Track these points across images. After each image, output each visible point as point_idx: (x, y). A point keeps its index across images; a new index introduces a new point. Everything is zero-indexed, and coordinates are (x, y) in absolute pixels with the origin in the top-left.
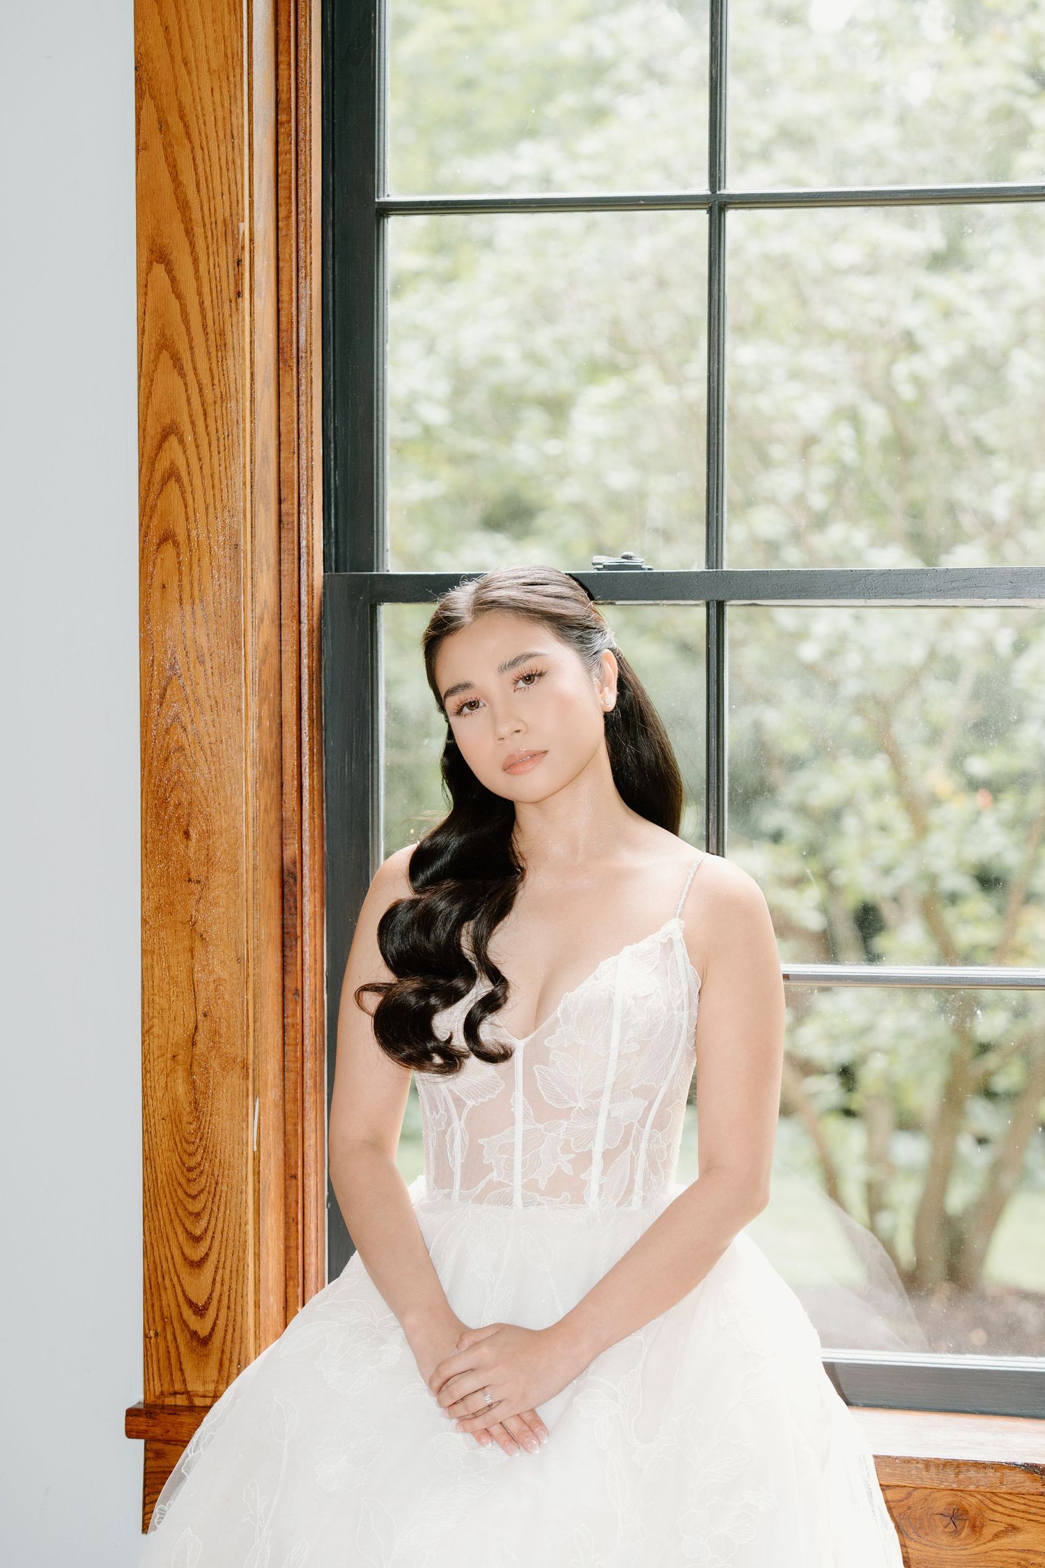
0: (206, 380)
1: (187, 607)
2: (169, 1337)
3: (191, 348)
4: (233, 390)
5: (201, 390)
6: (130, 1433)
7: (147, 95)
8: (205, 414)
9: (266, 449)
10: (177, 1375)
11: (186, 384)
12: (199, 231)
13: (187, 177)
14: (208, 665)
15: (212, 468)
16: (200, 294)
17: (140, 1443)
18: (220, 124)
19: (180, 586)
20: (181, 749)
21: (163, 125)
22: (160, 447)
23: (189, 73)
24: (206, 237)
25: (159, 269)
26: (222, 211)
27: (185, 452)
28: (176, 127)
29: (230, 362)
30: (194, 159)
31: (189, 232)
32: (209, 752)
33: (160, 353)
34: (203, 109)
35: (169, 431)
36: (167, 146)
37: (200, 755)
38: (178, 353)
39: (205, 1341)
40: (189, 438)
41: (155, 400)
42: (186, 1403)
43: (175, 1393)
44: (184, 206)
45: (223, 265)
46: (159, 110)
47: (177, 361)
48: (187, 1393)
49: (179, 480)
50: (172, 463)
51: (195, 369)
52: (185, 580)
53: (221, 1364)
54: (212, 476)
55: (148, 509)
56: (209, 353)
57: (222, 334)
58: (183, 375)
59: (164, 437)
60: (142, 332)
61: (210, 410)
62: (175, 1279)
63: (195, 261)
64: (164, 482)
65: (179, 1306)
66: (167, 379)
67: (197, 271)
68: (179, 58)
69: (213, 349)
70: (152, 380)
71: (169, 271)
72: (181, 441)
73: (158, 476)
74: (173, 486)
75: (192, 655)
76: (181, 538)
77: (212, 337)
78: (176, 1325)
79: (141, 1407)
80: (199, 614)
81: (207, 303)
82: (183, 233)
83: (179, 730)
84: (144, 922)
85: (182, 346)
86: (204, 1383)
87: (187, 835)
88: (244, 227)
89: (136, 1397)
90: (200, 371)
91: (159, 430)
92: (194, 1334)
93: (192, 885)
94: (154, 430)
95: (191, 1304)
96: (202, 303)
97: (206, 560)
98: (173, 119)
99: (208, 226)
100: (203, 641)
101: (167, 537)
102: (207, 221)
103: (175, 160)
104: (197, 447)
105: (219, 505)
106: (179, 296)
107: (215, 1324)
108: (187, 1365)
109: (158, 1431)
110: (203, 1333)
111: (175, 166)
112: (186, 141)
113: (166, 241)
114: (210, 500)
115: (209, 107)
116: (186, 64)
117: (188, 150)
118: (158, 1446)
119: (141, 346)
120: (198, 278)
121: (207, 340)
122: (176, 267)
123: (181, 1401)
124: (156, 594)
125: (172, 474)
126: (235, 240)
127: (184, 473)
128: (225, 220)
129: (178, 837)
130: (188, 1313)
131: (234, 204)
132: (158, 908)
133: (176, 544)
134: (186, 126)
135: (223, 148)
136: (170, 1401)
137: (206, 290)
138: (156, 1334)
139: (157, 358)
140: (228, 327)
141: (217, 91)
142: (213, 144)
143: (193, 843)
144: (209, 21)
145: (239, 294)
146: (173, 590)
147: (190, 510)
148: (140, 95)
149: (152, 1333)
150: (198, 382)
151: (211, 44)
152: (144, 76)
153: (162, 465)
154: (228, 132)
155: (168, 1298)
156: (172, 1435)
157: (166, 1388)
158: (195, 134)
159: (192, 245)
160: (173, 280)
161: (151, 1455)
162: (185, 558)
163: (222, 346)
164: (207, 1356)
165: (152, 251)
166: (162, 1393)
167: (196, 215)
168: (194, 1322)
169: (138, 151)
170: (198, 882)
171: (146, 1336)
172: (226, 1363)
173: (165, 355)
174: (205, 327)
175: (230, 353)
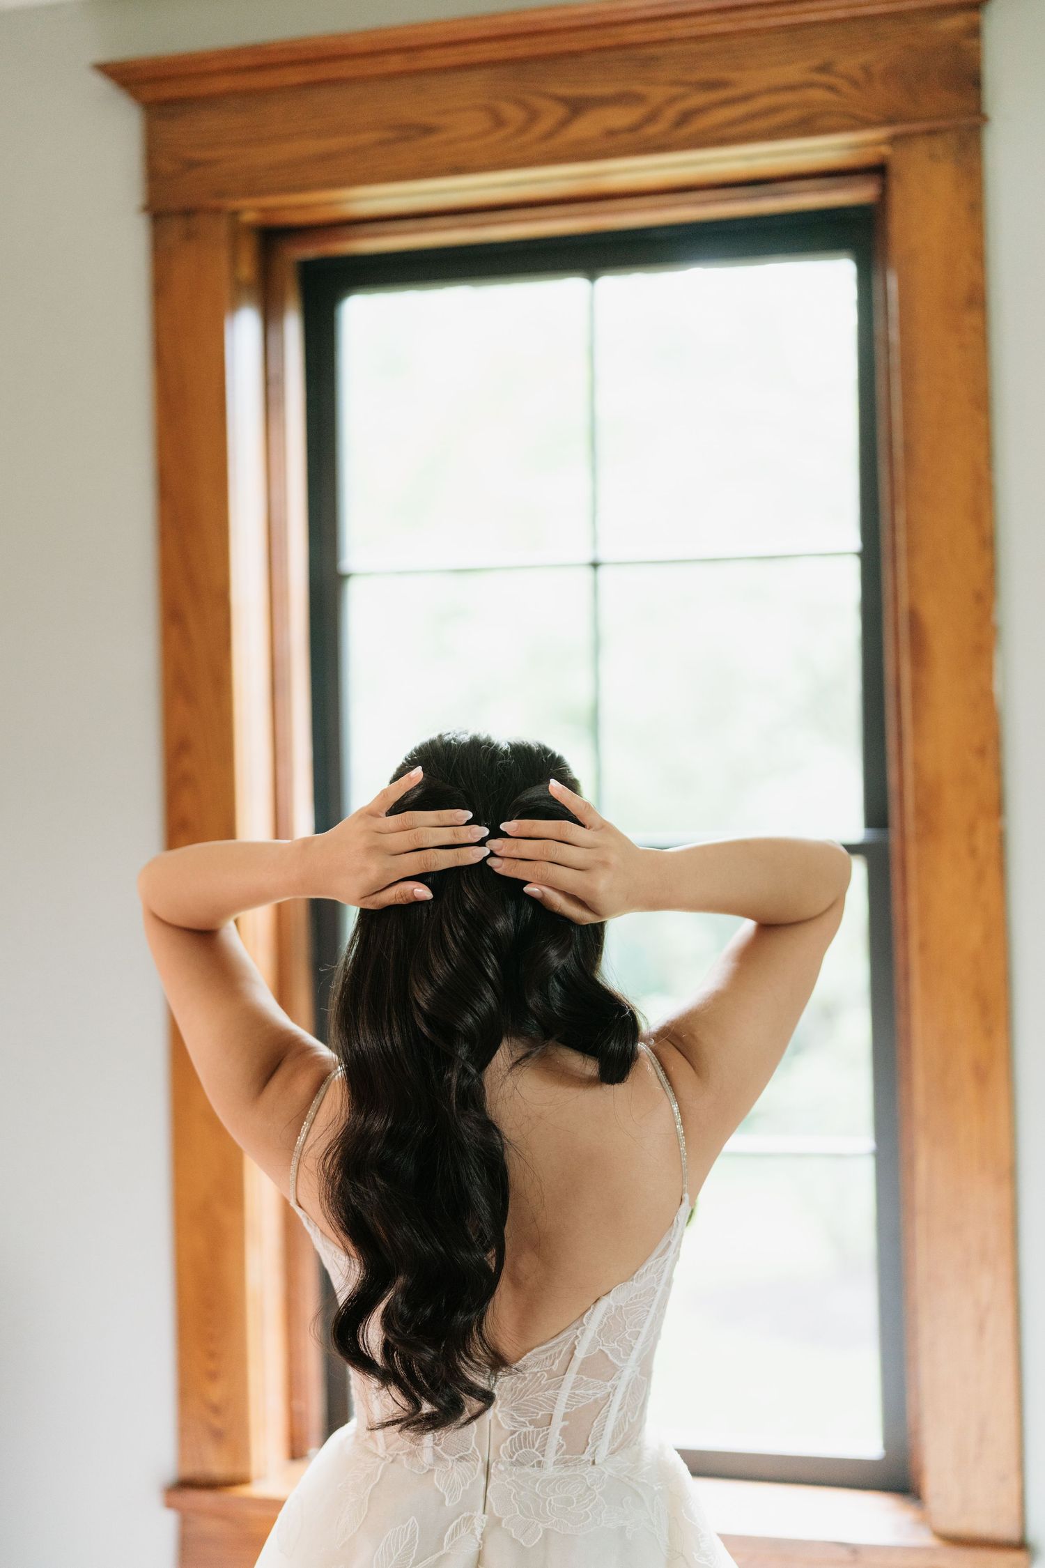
6: (168, 1506)
17: (175, 1513)
39: (223, 1435)
78: (201, 1422)
109: (187, 1503)
110: (221, 1428)
118: (188, 1515)
138: (187, 1428)
156: (197, 1507)
164: (224, 1445)
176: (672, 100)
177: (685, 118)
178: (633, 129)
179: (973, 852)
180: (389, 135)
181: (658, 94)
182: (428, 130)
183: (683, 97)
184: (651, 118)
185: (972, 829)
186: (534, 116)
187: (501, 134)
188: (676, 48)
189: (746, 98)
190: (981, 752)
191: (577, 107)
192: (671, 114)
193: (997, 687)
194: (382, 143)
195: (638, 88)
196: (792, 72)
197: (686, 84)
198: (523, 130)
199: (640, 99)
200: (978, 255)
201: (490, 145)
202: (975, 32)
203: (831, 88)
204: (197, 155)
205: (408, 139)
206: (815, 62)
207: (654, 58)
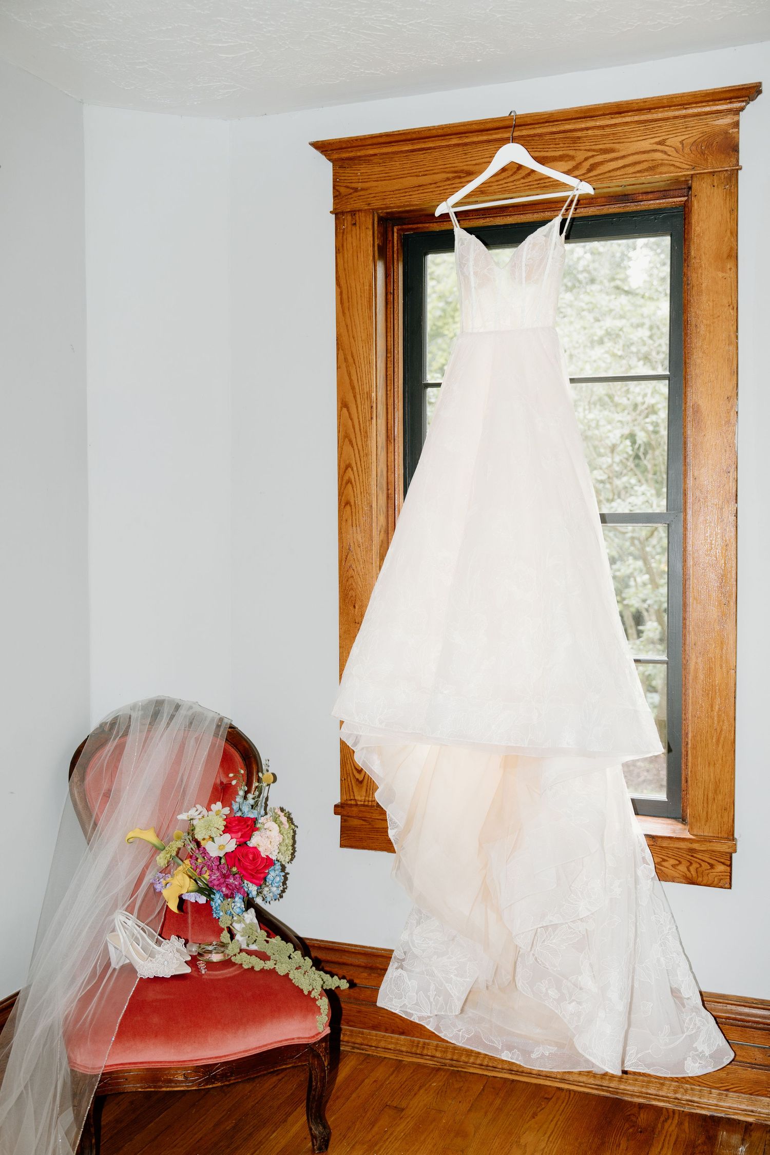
0: (361, 448)
1: (354, 528)
2: (349, 780)
3: (356, 437)
4: (370, 452)
5: (359, 452)
6: (336, 813)
7: (340, 349)
8: (360, 460)
9: (382, 471)
10: (352, 793)
11: (354, 450)
12: (358, 396)
13: (354, 377)
14: (362, 548)
15: (363, 479)
16: (358, 418)
17: (339, 817)
18: (365, 359)
19: (352, 520)
20: (352, 577)
21: (346, 360)
22: (345, 472)
23: (355, 341)
24: (361, 398)
25: (345, 410)
26: (366, 389)
27: (353, 473)
28: (350, 360)
29: (369, 442)
30: (356, 371)
31: (355, 397)
32: (362, 578)
33: (345, 439)
34: (359, 353)
35: (348, 466)
36: (347, 367)
37: (359, 579)
38: (351, 439)
39: (361, 782)
40: (355, 469)
41: (343, 455)
42: (355, 803)
43: (351, 800)
44: (353, 388)
45: (367, 408)
46: (345, 354)
47: (351, 442)
48: (355, 800)
49: (351, 483)
50: (349, 477)
51: (357, 444)
52: (354, 518)
53: (367, 790)
54: (363, 482)
55: (341, 493)
56: (362, 439)
57: (366, 432)
58: (353, 447)
59: (346, 469)
60: (339, 432)
61: (362, 459)
62: (351, 761)
63: (357, 407)
64: (347, 484)
65: (352, 770)
66: (347, 448)
67: (357, 410)
68: (351, 336)
69: (363, 438)
70: (342, 449)
71: (348, 411)
72: (352, 470)
73: (344, 482)
74: (349, 485)
75: (356, 544)
76: (352, 504)
77: (363, 433)
78: (351, 776)
79: (340, 804)
80: (358, 530)
81: (361, 422)
82: (353, 398)
83: (352, 571)
84: (340, 636)
85: (352, 436)
86: (361, 796)
87: (354, 607)
88: (374, 395)
89: (338, 800)
90: (358, 445)
91: (345, 466)
92: (357, 780)
93: (356, 624)
94: (343, 466)
95: (356, 769)
96: (359, 422)
97: (361, 512)
98: (349, 357)
99: (361, 394)
100: (360, 539)
101: (348, 503)
102: (361, 392)
103: (350, 371)
104: (358, 472)
105: (365, 492)
106: (351, 419)
107: (364, 776)
108: (355, 790)
109: (345, 813)
110: (360, 779)
111: (350, 374)
112: (354, 365)
113: (347, 400)
114: (362, 490)
115: (361, 353)
116: (354, 338)
117: (355, 368)
118: (345, 818)
119: (338, 437)
120: (358, 413)
121: (361, 434)
122: (350, 409)
123: (353, 802)
124: (344, 523)
125: (349, 481)
126: (371, 399)
127: (353, 481)
128: (367, 393)
129: (352, 608)
130: (355, 772)
131: (370, 387)
132: (345, 632)
133: (351, 506)
134: (354, 360)
135: (366, 367)
136: (349, 802)
137: (361, 417)
138: (345, 779)
139: (344, 441)
140: (368, 430)
141: (364, 348)
142: (363, 366)
143: (356, 610)
144: (361, 323)
145: (372, 418)
146: (350, 522)
147: (355, 494)
148: (338, 349)
149: (343, 779)
150: (358, 449)
151: (362, 331)
152: (340, 343)
153: (346, 478)
154: (368, 361)
155: (348, 767)
156: (350, 814)
157: (348, 798)
158: (357, 363)
159: (356, 401)
160: (349, 414)
161: (343, 821)
162: (354, 510)
163: (366, 436)
164: (362, 787)
165: (342, 403)
166: (347, 800)
167: (357, 391)
168: (357, 776)
169: (337, 369)
170: (358, 623)
171: (341, 780)
172: (368, 790)
173: (347, 440)
174: (360, 430)
175: (369, 439)
176: (586, 159)
177: (593, 167)
179: (722, 519)
180: (452, 175)
181: (581, 156)
182: (469, 173)
183: (593, 156)
184: (577, 167)
185: (722, 508)
188: (590, 132)
189: (623, 157)
192: (587, 165)
194: (448, 179)
195: (571, 153)
196: (646, 145)
197: (594, 150)
198: (515, 173)
199: (572, 158)
200: (735, 234)
201: (497, 181)
202: (736, 125)
203: (665, 153)
204: (360, 186)
205: (460, 177)
206: (657, 140)
207: (579, 138)
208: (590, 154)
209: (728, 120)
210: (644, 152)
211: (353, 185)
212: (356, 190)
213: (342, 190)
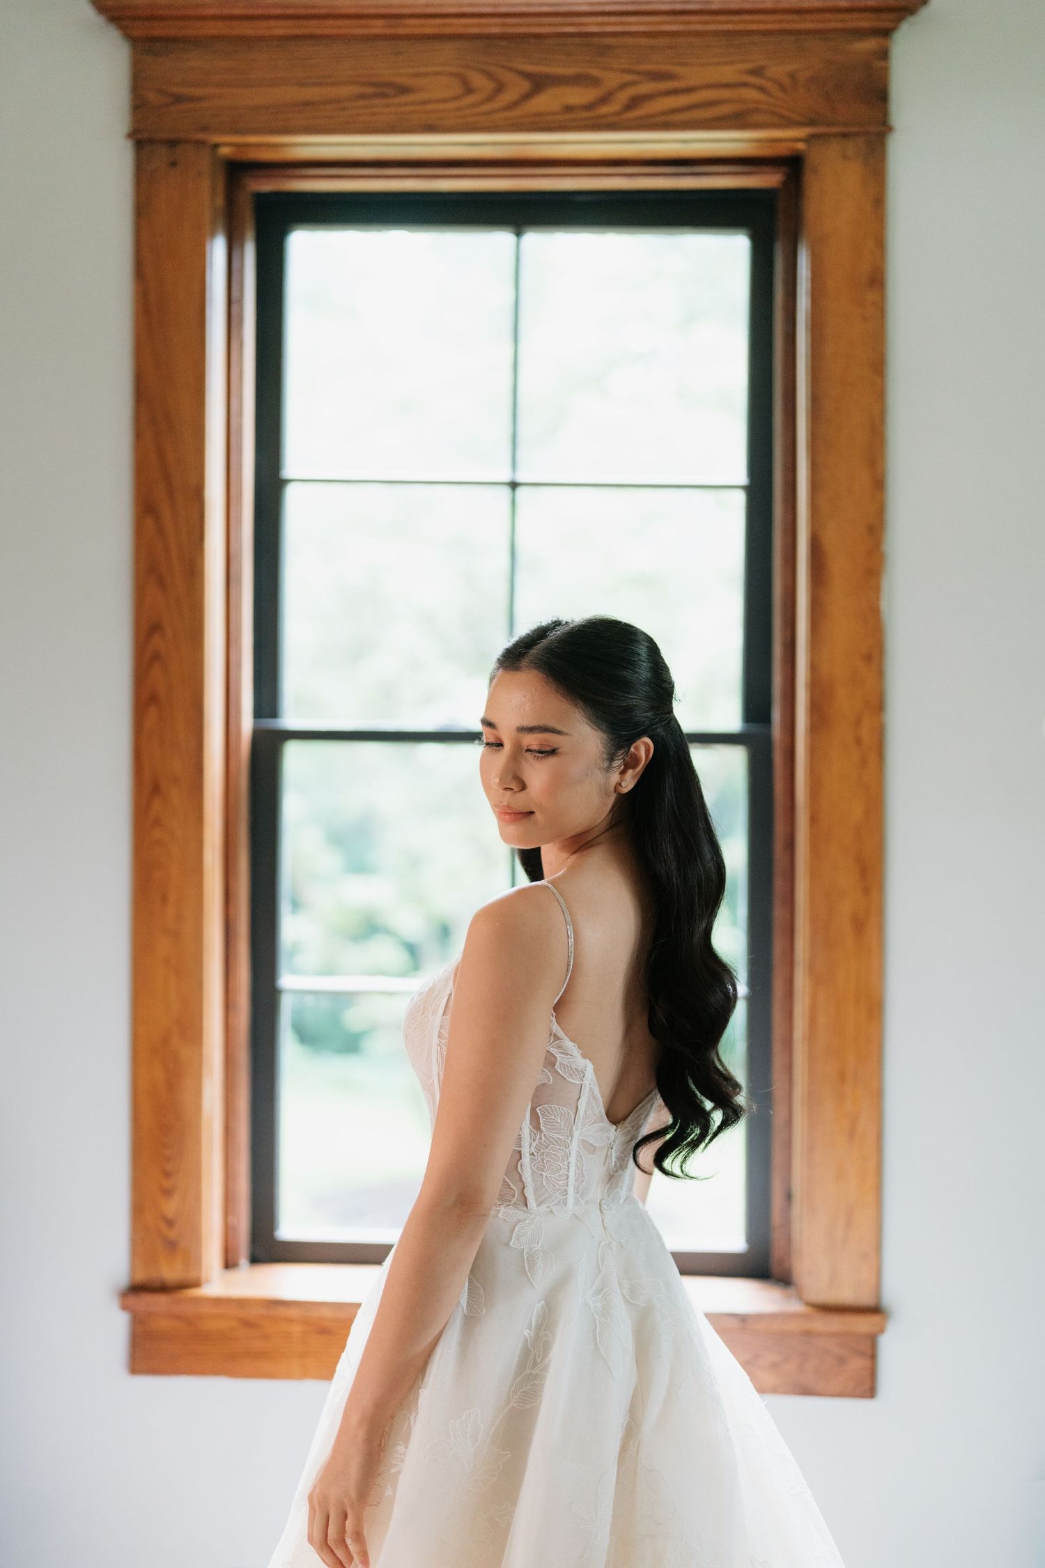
3: (171, 571)
5: (176, 600)
7: (142, 401)
8: (181, 618)
11: (167, 596)
13: (170, 457)
16: (178, 536)
17: (127, 1316)
22: (148, 638)
25: (149, 519)
27: (166, 641)
28: (163, 423)
31: (170, 494)
33: (149, 574)
36: (156, 435)
38: (162, 575)
40: (169, 632)
41: (144, 604)
43: (149, 1273)
49: (161, 661)
50: (156, 649)
51: (173, 585)
59: (151, 632)
60: (137, 560)
66: (155, 592)
67: (176, 519)
70: (144, 592)
71: (156, 520)
72: (164, 634)
73: (147, 656)
74: (156, 664)
76: (164, 700)
79: (129, 1285)
82: (166, 494)
85: (165, 570)
90: (176, 587)
91: (148, 628)
94: (144, 627)
96: (180, 542)
98: (161, 418)
99: (184, 490)
102: (183, 487)
103: (161, 445)
104: (174, 638)
106: (164, 537)
108: (162, 1260)
111: (162, 449)
113: (153, 497)
120: (177, 525)
122: (161, 517)
125: (156, 657)
127: (164, 656)
128: (195, 488)
133: (157, 700)
134: (170, 423)
139: (148, 578)
147: (169, 680)
148: (136, 400)
150: (175, 594)
153: (149, 650)
159: (173, 502)
160: (159, 526)
161: (135, 1322)
165: (143, 506)
173: (152, 574)
176: (623, 86)
177: (634, 102)
178: (589, 107)
179: (858, 741)
180: (370, 90)
181: (612, 79)
182: (403, 90)
183: (633, 83)
184: (604, 100)
185: (858, 722)
186: (500, 88)
187: (471, 99)
188: (630, 41)
189: (689, 90)
190: (868, 658)
191: (539, 83)
192: (623, 97)
193: (884, 605)
194: (362, 96)
195: (595, 72)
196: (729, 73)
197: (638, 73)
198: (490, 98)
199: (595, 82)
200: (880, 243)
201: (459, 109)
202: (884, 54)
203: (762, 89)
204: (184, 91)
205: (385, 96)
206: (749, 66)
207: (610, 47)
208: (629, 78)
209: (870, 44)
210: (728, 86)
211: (176, 90)
212: (179, 99)
213: (152, 97)
